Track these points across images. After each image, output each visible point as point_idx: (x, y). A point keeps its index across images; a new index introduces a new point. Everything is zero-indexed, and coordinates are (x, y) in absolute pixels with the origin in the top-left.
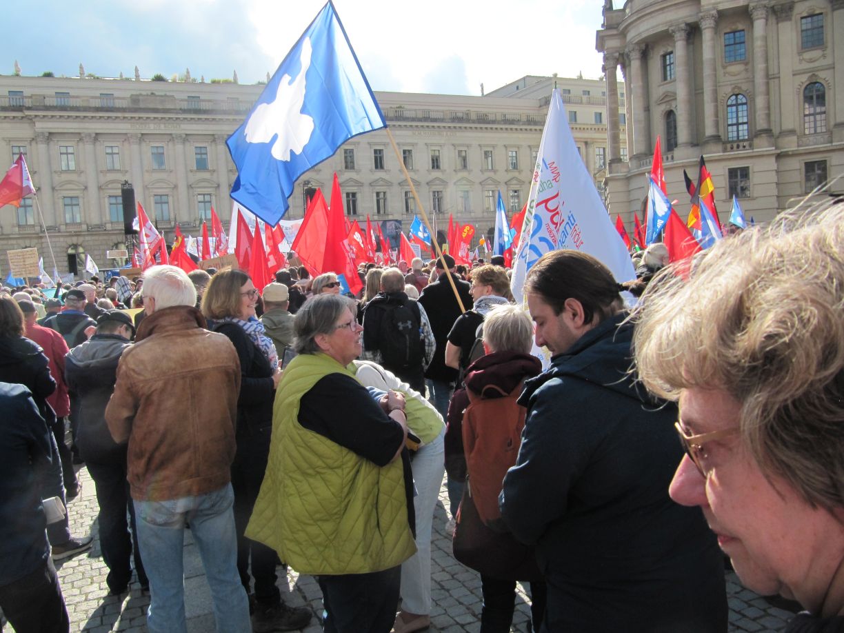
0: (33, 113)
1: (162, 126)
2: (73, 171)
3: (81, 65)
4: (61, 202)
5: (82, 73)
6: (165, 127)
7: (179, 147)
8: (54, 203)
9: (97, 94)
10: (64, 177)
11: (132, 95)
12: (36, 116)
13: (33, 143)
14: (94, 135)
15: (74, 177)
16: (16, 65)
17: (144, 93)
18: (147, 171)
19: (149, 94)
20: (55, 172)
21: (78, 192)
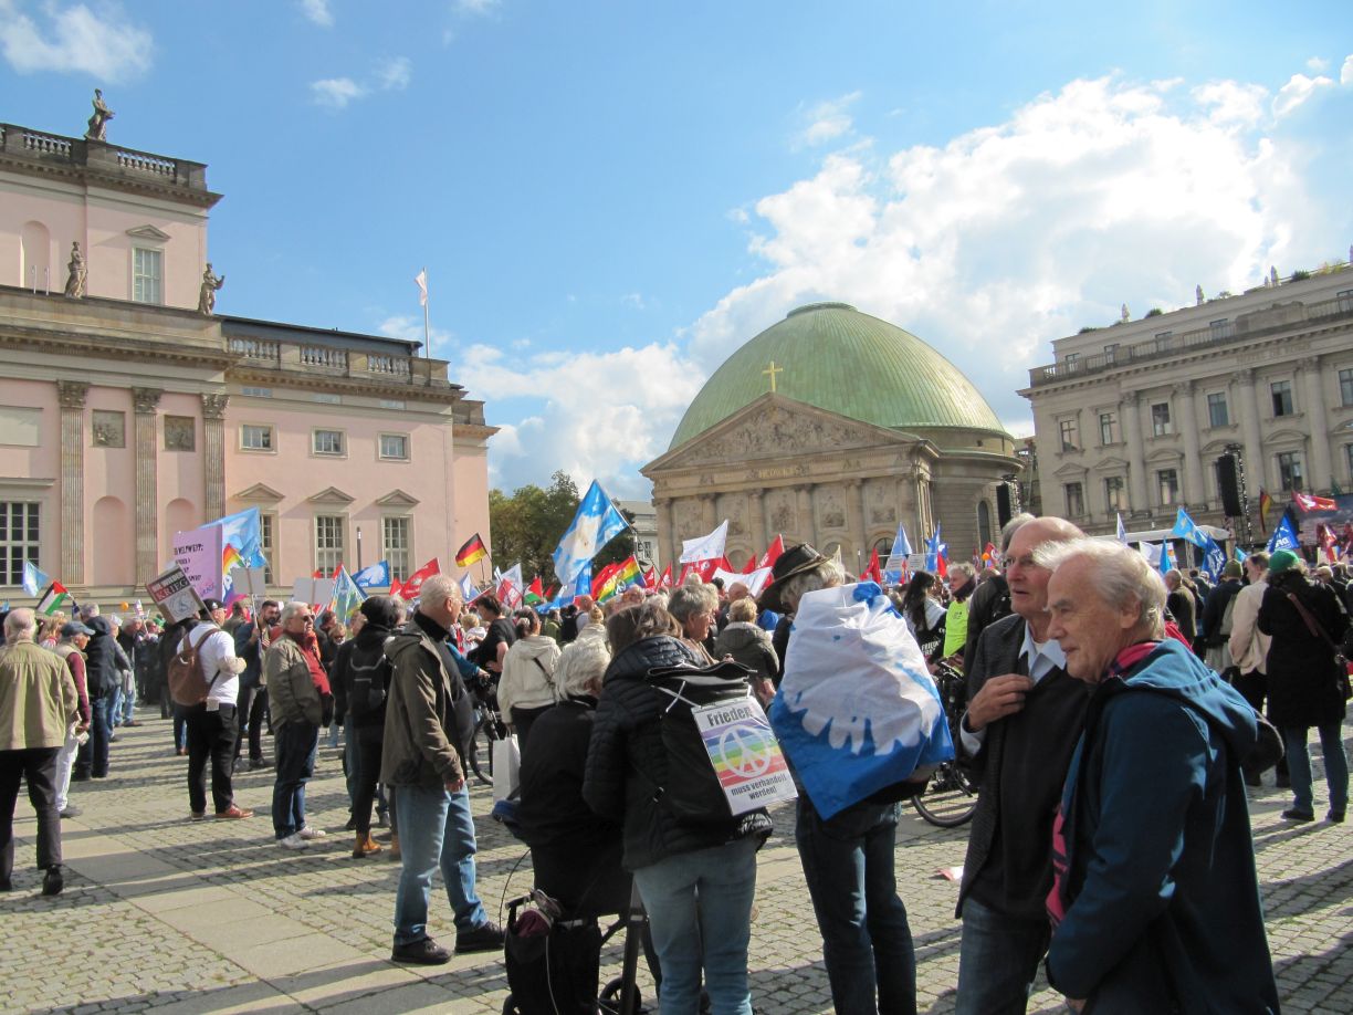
0: (1114, 372)
1: (1283, 351)
2: (1170, 436)
3: (1199, 287)
4: (1154, 479)
5: (1200, 297)
6: (1287, 351)
7: (1310, 378)
8: (1146, 481)
9: (1206, 324)
10: (1159, 445)
11: (1239, 317)
12: (1119, 374)
13: (1122, 407)
14: (1188, 384)
15: (1169, 444)
16: (1124, 309)
17: (1262, 308)
18: (1266, 421)
19: (1271, 306)
20: (1148, 440)
21: (1172, 462)
